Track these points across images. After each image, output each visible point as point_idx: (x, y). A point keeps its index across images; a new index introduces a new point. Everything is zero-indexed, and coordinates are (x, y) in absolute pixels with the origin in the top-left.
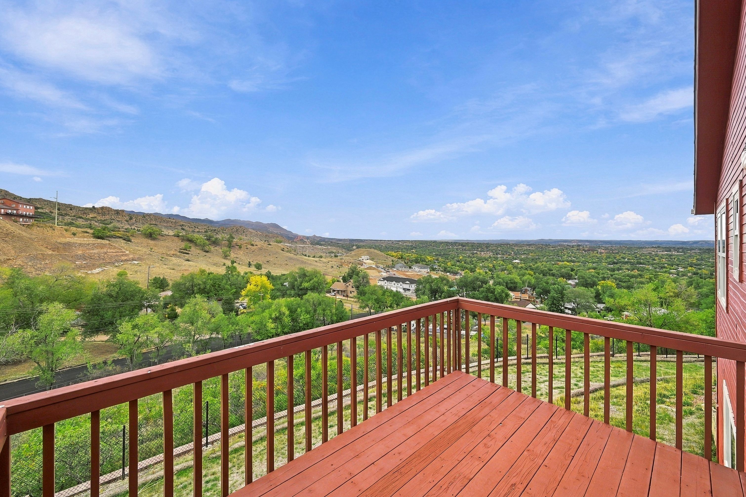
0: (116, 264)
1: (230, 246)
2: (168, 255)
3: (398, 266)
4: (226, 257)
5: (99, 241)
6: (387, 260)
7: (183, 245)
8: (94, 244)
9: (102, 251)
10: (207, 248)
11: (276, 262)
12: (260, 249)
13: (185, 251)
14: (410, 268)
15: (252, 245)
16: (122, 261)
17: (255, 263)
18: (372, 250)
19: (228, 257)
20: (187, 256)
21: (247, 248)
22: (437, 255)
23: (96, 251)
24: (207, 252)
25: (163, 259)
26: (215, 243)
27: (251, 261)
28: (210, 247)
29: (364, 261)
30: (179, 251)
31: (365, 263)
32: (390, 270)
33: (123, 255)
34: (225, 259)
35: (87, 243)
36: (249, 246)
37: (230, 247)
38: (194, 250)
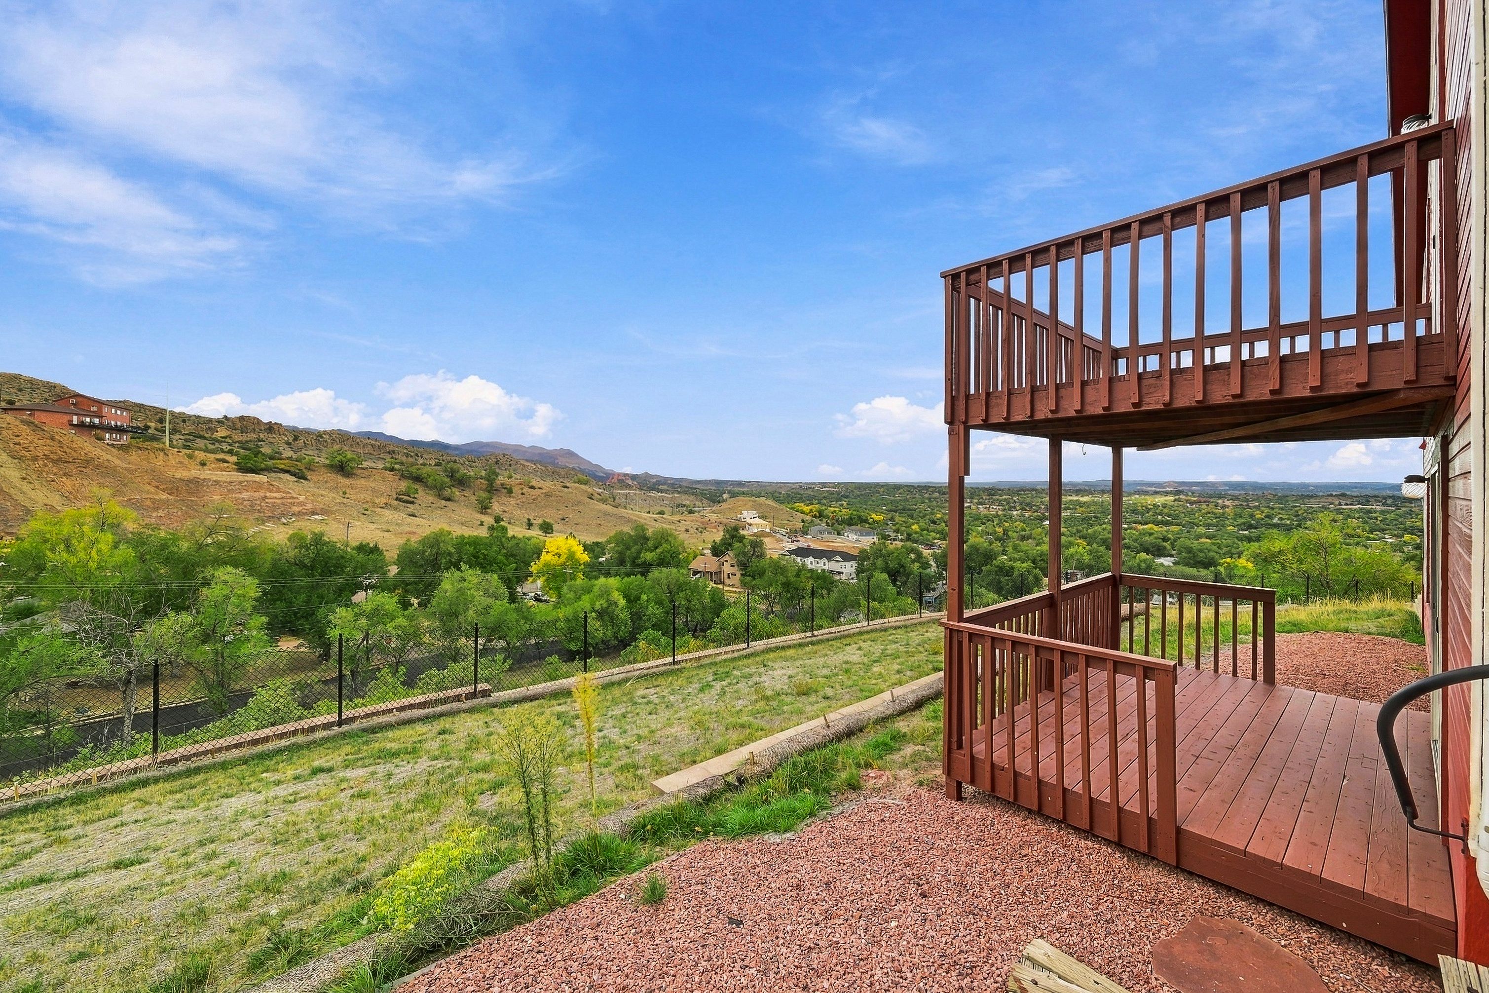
0: (283, 520)
1: (492, 489)
2: (375, 505)
3: (814, 529)
4: (484, 509)
5: (251, 477)
6: (791, 519)
7: (403, 485)
8: (241, 483)
9: (256, 495)
10: (447, 492)
11: (580, 521)
12: (547, 495)
13: (405, 498)
14: (839, 534)
15: (532, 487)
16: (292, 515)
17: (540, 521)
18: (762, 500)
19: (488, 511)
20: (411, 508)
21: (523, 494)
22: (891, 511)
23: (245, 495)
24: (449, 500)
25: (366, 512)
26: (462, 483)
27: (531, 518)
28: (454, 489)
29: (748, 520)
30: (395, 497)
31: (750, 525)
32: (800, 539)
33: (293, 504)
34: (482, 513)
35: (229, 480)
36: (526, 490)
37: (489, 492)
38: (424, 497)
